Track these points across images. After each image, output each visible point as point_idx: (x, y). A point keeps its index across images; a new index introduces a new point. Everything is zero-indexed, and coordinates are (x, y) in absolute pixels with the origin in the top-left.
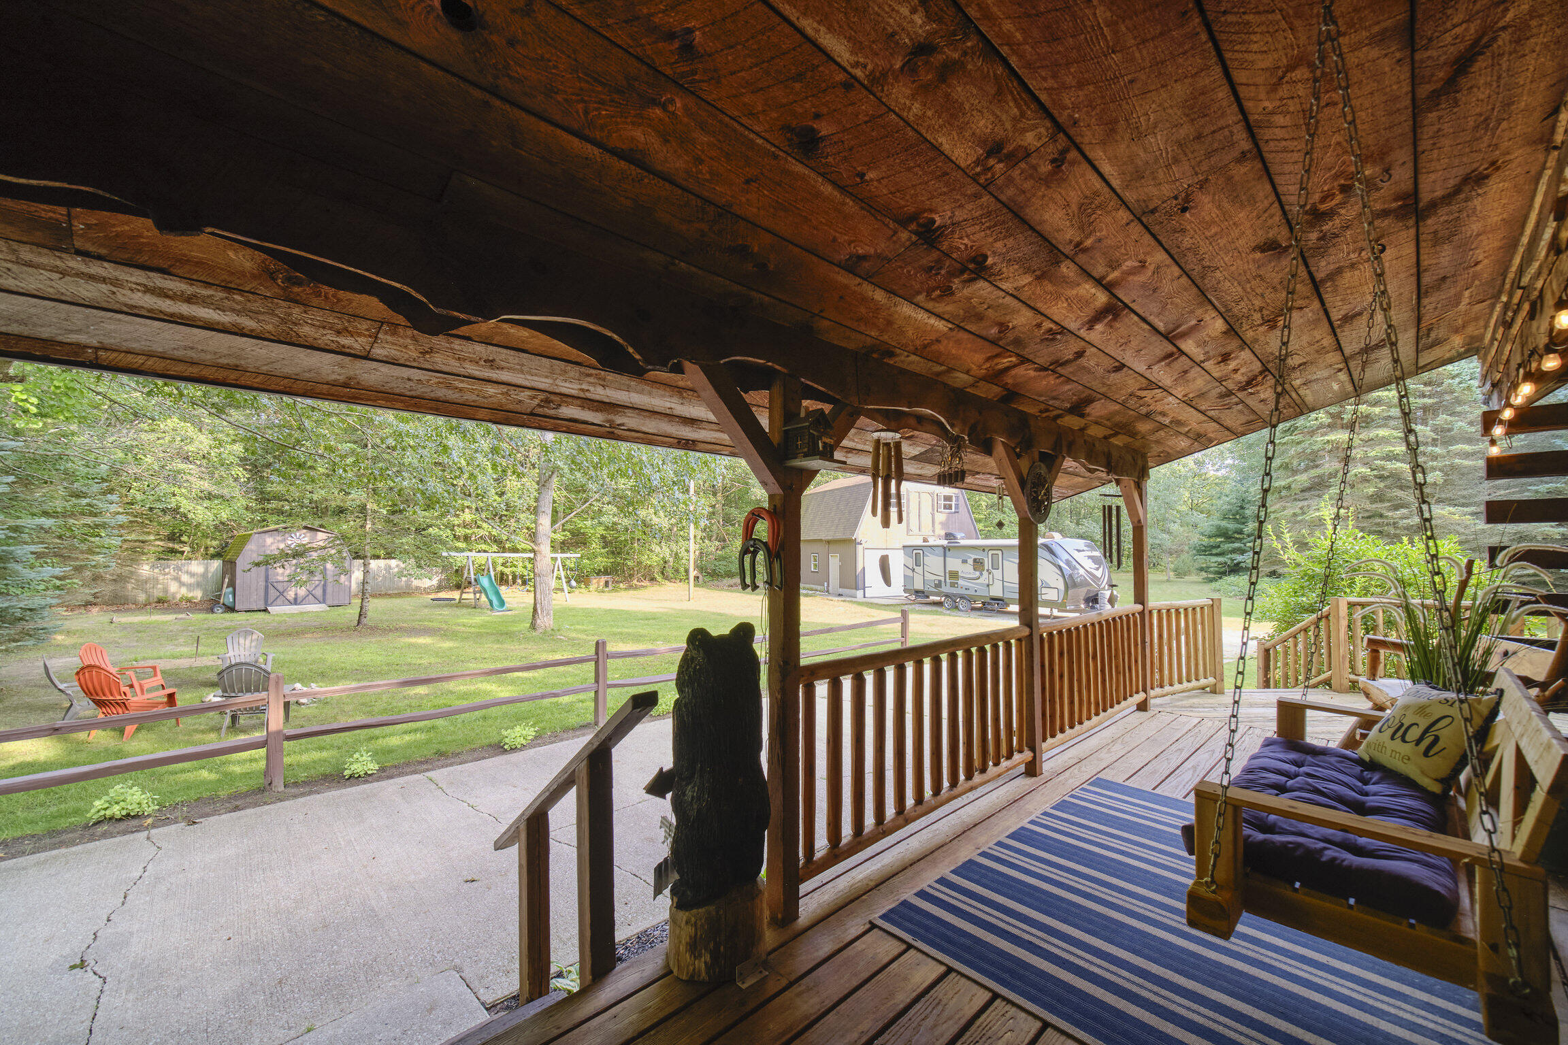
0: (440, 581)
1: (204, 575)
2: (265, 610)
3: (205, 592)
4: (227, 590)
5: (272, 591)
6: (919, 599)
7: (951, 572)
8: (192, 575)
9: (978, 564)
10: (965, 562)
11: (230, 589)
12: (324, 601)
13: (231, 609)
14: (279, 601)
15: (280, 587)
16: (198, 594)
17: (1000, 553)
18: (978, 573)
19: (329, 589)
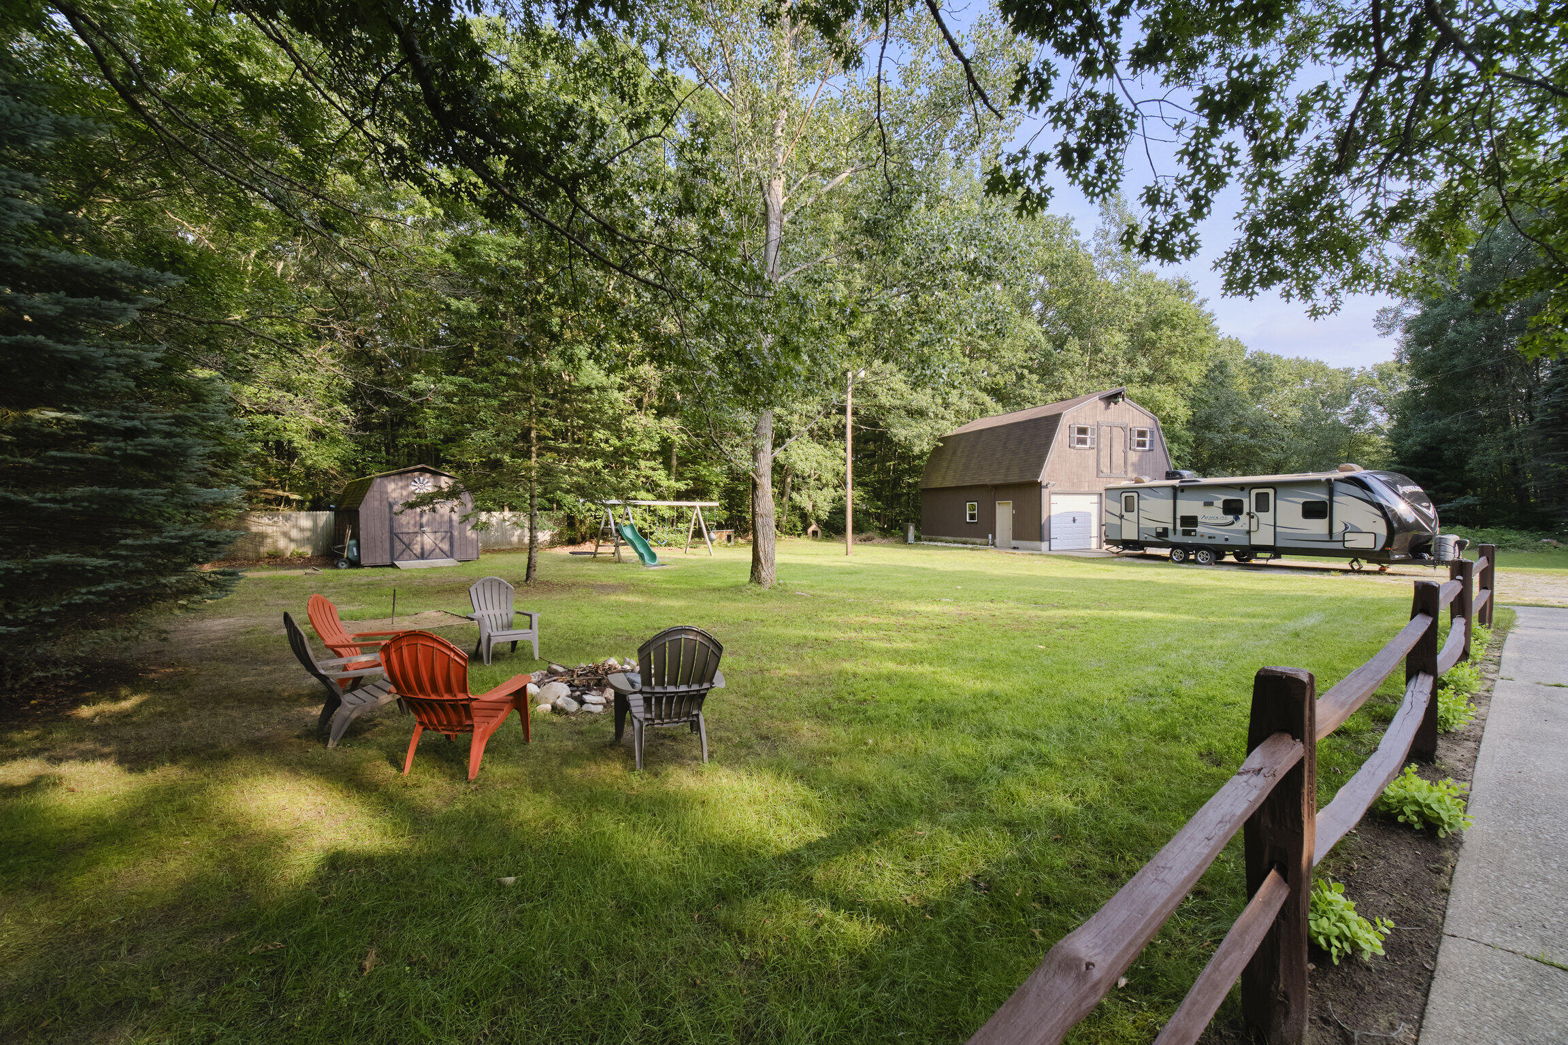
0: (552, 536)
1: (314, 530)
2: (393, 566)
3: (315, 548)
4: (349, 542)
5: (397, 544)
6: (1127, 551)
7: (1183, 518)
8: (302, 530)
9: (1232, 508)
10: (1209, 504)
11: (353, 542)
12: (452, 556)
13: (355, 564)
14: (405, 556)
15: (405, 539)
16: (308, 551)
17: (1271, 492)
18: (1230, 518)
19: (456, 544)
